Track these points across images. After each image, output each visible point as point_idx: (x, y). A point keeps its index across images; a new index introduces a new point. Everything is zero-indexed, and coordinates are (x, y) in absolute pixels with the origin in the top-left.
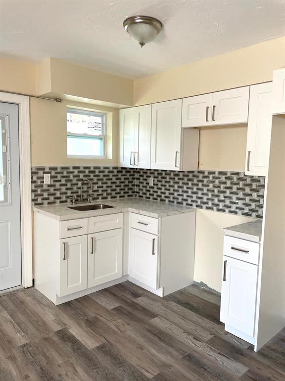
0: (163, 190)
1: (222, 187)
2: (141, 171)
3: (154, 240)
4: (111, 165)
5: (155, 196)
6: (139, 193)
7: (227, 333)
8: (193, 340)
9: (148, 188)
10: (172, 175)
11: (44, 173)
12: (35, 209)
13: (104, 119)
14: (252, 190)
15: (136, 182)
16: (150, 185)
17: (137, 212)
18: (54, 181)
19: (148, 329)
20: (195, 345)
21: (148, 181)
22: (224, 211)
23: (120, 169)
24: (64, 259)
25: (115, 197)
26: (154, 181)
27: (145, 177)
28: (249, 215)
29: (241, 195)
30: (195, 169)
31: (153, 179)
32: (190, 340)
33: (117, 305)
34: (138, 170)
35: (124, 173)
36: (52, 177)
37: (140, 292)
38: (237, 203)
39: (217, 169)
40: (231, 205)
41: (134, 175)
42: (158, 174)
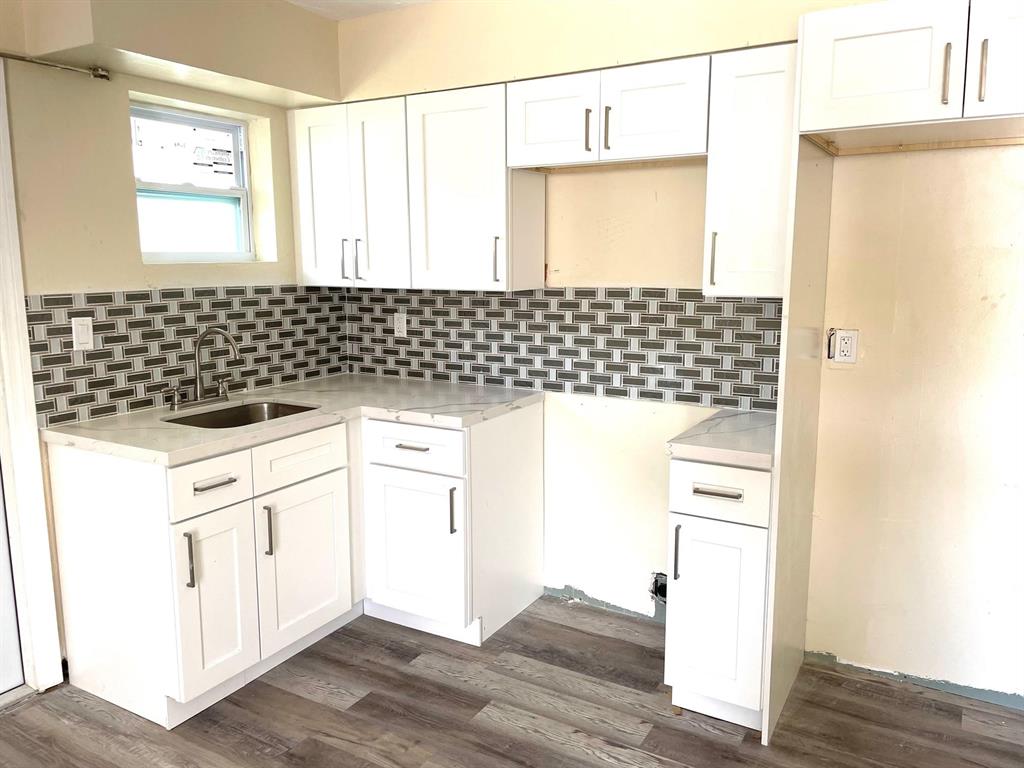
0: (440, 348)
1: (618, 331)
2: (366, 297)
3: (452, 491)
4: (276, 281)
5: (415, 366)
6: (361, 360)
7: (681, 711)
8: (609, 748)
9: (390, 344)
10: (466, 305)
11: (71, 315)
12: (51, 435)
13: (242, 136)
14: (700, 334)
15: (349, 328)
16: (397, 334)
17: (392, 416)
19: (478, 745)
20: (618, 760)
21: (389, 325)
22: (624, 393)
23: (301, 293)
24: (192, 585)
25: (294, 377)
26: (408, 322)
27: (378, 313)
28: (695, 399)
29: (670, 348)
30: (536, 284)
31: (404, 317)
32: (601, 749)
33: (361, 692)
34: (353, 293)
35: (314, 303)
36: (97, 328)
37: (413, 641)
38: (660, 371)
39: (601, 282)
40: (644, 376)
41: (340, 309)
42: (422, 302)
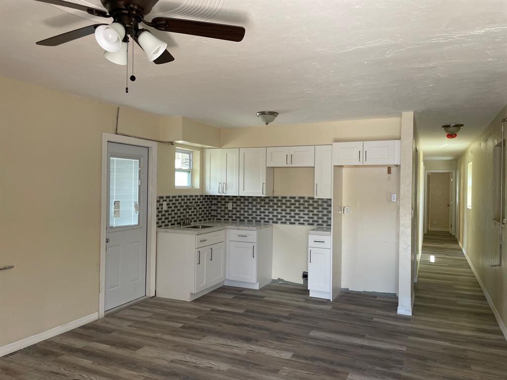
0: (242, 212)
1: (293, 207)
2: (219, 198)
3: (254, 246)
4: (199, 194)
5: (234, 217)
6: (217, 216)
7: (312, 297)
9: (227, 211)
10: (250, 200)
11: (163, 201)
13: (191, 156)
14: (314, 208)
15: (214, 207)
16: (229, 209)
18: (169, 208)
19: (266, 302)
20: (298, 303)
21: (226, 206)
22: (294, 223)
23: (204, 197)
24: (199, 264)
27: (223, 203)
28: (313, 224)
29: (306, 212)
30: (270, 195)
31: (231, 204)
32: (294, 302)
34: (215, 197)
35: (206, 200)
36: (167, 204)
38: (304, 217)
39: (288, 195)
40: (300, 219)
41: (212, 201)
42: (237, 200)
